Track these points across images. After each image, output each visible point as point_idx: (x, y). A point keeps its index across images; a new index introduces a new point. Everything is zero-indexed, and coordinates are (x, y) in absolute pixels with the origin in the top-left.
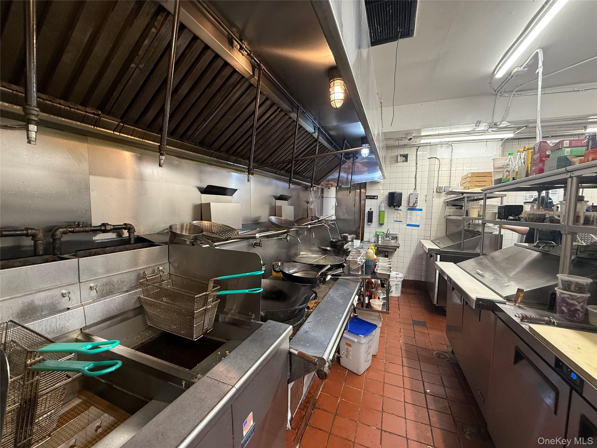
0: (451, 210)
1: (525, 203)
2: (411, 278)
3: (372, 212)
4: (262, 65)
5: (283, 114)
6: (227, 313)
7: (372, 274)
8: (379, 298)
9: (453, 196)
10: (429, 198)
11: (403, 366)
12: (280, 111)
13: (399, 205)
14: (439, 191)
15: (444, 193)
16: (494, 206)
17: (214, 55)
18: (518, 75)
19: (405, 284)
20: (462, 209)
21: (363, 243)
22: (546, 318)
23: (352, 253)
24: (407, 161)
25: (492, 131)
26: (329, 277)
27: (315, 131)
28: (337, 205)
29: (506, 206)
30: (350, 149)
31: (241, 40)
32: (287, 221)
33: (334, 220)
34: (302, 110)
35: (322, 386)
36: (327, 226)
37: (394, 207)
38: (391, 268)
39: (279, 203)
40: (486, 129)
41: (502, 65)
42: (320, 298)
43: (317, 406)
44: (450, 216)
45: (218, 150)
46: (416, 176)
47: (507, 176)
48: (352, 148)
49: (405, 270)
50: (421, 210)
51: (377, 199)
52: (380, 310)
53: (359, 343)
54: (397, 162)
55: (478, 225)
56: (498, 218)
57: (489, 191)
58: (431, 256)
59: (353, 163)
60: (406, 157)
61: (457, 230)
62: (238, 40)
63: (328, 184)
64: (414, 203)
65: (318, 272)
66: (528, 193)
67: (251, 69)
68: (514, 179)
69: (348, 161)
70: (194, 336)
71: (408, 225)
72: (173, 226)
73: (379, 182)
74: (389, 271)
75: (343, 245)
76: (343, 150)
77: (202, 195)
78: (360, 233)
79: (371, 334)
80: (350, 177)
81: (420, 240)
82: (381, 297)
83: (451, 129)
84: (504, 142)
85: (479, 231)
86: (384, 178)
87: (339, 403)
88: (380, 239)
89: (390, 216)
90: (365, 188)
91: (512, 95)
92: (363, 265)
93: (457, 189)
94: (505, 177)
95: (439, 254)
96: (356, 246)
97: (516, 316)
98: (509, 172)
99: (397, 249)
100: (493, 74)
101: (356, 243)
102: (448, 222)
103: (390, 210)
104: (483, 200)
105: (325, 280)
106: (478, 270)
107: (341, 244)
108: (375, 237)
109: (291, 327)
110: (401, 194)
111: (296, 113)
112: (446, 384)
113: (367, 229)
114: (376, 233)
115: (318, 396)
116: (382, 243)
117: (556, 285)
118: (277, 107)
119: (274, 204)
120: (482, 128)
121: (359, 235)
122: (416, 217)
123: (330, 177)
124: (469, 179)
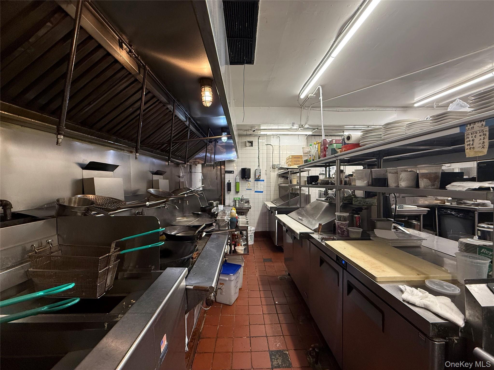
0: (281, 180)
1: (320, 174)
2: (260, 230)
3: (230, 183)
4: (147, 67)
5: (161, 105)
6: (126, 270)
7: (235, 228)
8: (241, 245)
9: (282, 170)
10: (268, 172)
11: (260, 291)
12: (159, 103)
13: (249, 177)
14: (274, 167)
15: (277, 169)
16: (304, 177)
17: (106, 53)
18: (311, 98)
19: (257, 234)
20: (288, 179)
21: (225, 207)
22: (332, 237)
23: (219, 214)
24: (252, 146)
25: (301, 130)
26: (204, 234)
27: (186, 120)
28: (203, 178)
29: (311, 176)
30: (214, 136)
31: (131, 46)
32: (164, 193)
33: (201, 191)
34: (177, 103)
35: (204, 321)
36: (197, 195)
37: (246, 179)
38: (248, 222)
39: (156, 177)
40: (298, 128)
41: (304, 91)
42: (200, 250)
43: (201, 337)
44: (281, 184)
45: (100, 130)
46: (259, 157)
47: (310, 158)
48: (215, 136)
49: (256, 224)
50: (263, 181)
51: (233, 173)
52: (243, 253)
53: (230, 280)
54: (246, 146)
55: (297, 189)
56: (307, 184)
57: (301, 167)
58: (272, 212)
59: (215, 146)
60: (251, 143)
61: (286, 193)
62: (128, 45)
63: (196, 162)
64: (259, 176)
65: (196, 231)
66: (322, 169)
67: (137, 68)
68: (313, 160)
69: (210, 144)
70: (98, 295)
71: (256, 192)
72: (61, 200)
73: (234, 161)
74: (247, 224)
75: (211, 210)
76: (208, 137)
77: (83, 170)
78: (222, 200)
79: (237, 272)
80: (213, 156)
81: (265, 202)
82: (243, 244)
83: (278, 126)
84: (307, 137)
85: (298, 193)
86: (238, 158)
87: (218, 329)
88: (237, 203)
89: (244, 186)
90: (224, 165)
91: (309, 109)
92: (229, 222)
93: (284, 166)
94: (309, 159)
95: (276, 210)
96: (220, 210)
97: (319, 238)
98: (311, 156)
99: (250, 209)
100: (299, 96)
101: (220, 207)
102: (281, 188)
103: (243, 182)
104: (299, 173)
105: (202, 236)
106: (299, 217)
107: (209, 209)
108: (233, 202)
109: (187, 268)
110: (250, 170)
111: (172, 106)
112: (287, 295)
113: (227, 197)
114: (234, 199)
115: (201, 329)
116: (238, 206)
117: (335, 219)
118: (157, 99)
119: (151, 179)
120: (296, 127)
121: (222, 201)
122: (261, 186)
123: (198, 156)
124: (290, 160)
